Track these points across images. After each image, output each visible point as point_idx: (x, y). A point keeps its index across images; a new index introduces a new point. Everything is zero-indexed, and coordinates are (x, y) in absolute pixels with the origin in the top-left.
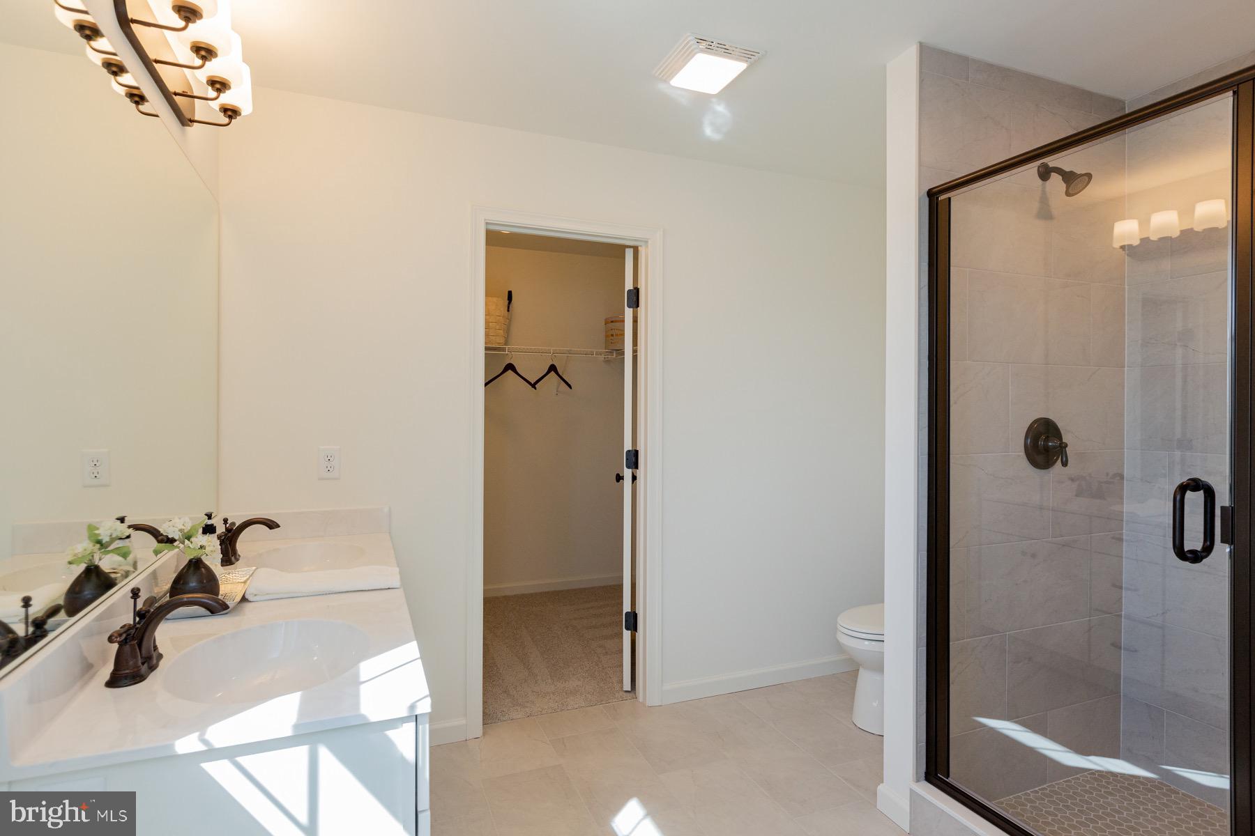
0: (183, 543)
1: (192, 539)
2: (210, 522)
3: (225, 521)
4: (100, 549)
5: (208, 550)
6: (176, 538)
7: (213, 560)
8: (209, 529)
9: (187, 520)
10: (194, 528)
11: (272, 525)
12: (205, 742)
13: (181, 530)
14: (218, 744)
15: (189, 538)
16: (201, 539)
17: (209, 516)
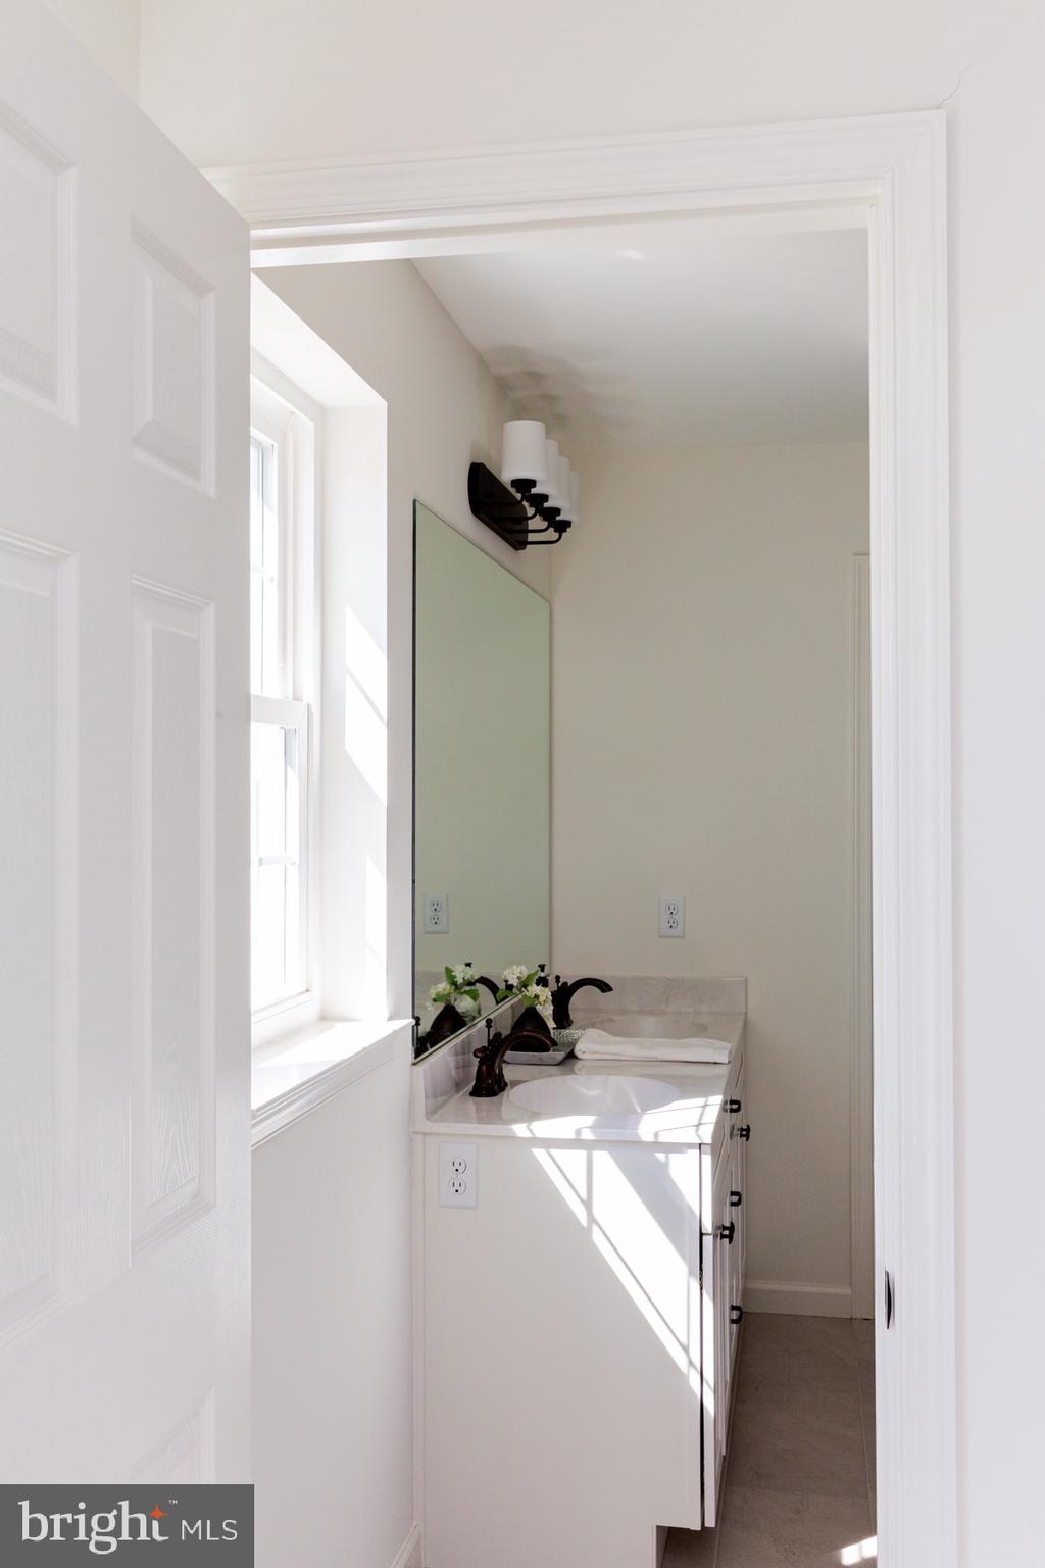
0: (521, 992)
1: (529, 988)
2: (542, 974)
3: (558, 978)
4: (455, 990)
5: (542, 999)
6: (515, 985)
7: (547, 1011)
8: (543, 982)
9: (524, 968)
10: (529, 977)
11: (604, 987)
12: (530, 1131)
13: (519, 978)
14: (539, 1135)
15: (525, 987)
16: (534, 989)
17: (542, 967)
